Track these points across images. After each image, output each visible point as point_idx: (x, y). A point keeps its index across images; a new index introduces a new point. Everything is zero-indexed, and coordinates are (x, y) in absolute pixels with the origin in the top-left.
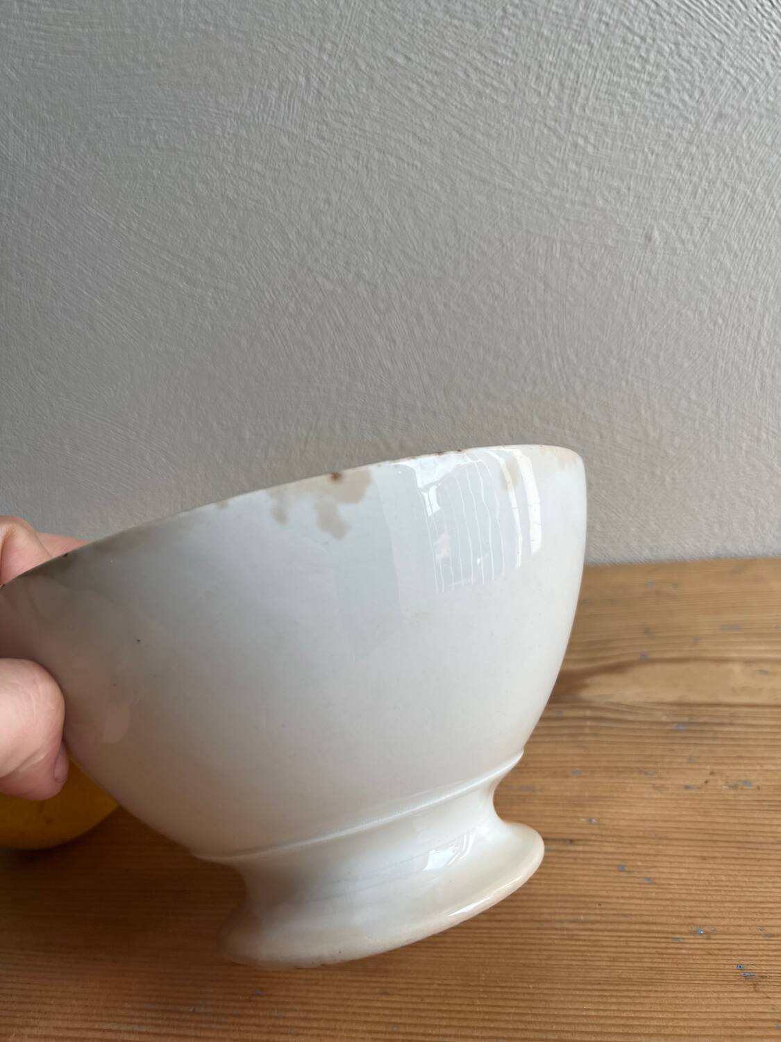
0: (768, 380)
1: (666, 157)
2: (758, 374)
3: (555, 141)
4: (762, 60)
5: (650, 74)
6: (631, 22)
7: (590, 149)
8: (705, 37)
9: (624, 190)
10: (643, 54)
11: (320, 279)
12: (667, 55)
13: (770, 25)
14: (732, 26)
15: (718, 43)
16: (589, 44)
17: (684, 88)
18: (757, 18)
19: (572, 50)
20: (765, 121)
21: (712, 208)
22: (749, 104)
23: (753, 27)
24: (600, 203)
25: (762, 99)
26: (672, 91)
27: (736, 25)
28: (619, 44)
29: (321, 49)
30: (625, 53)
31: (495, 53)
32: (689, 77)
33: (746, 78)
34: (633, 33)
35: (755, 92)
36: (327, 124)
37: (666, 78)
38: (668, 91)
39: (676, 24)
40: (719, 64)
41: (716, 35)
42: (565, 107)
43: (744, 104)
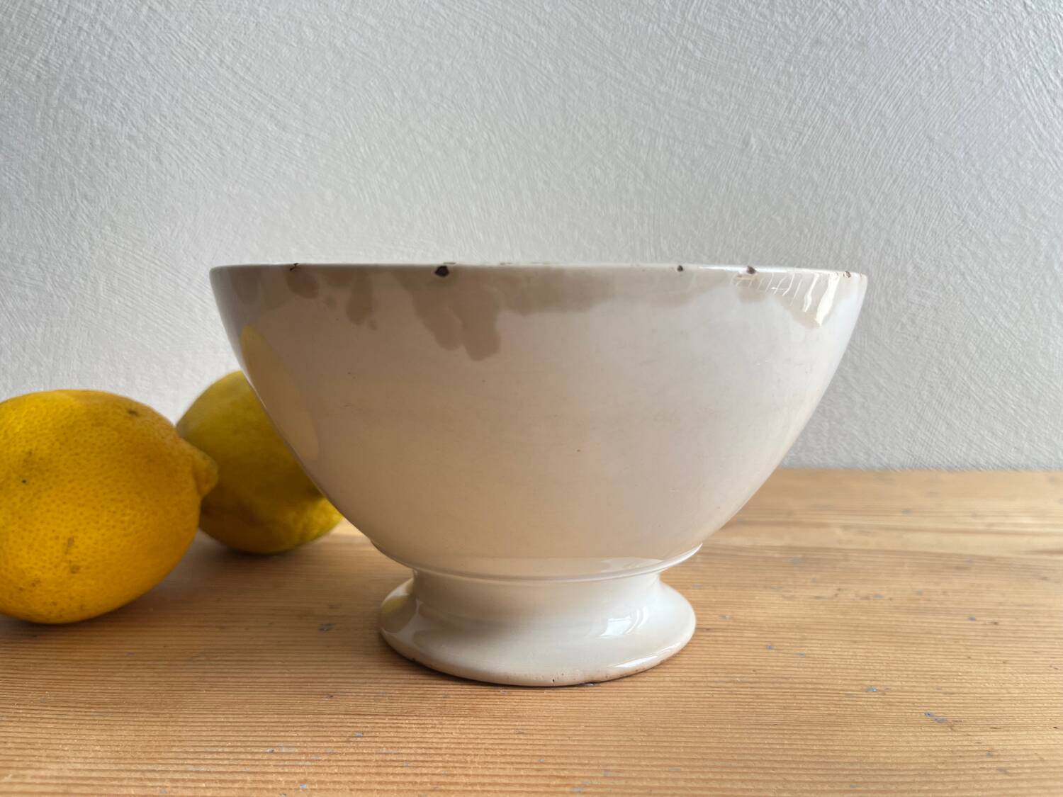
1: (766, 72)
7: (698, 54)
9: (726, 96)
20: (854, 52)
22: (843, 34)
42: (678, 13)
43: (838, 34)
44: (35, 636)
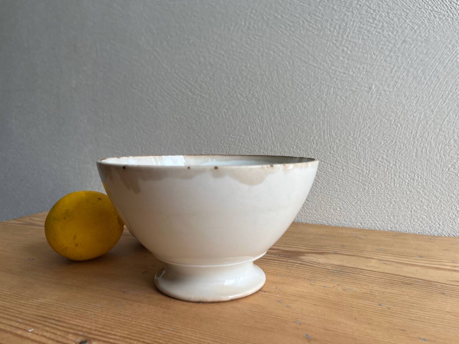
0: (419, 153)
1: (380, 56)
2: (415, 149)
3: (335, 48)
4: (424, 20)
5: (376, 24)
6: (370, 4)
7: (349, 52)
8: (400, 10)
9: (361, 68)
10: (374, 17)
11: (239, 96)
12: (384, 17)
13: (428, 6)
14: (412, 7)
15: (406, 13)
16: (352, 12)
17: (390, 30)
18: (422, 4)
19: (345, 14)
20: (423, 44)
21: (398, 78)
22: (417, 37)
23: (420, 7)
24: (351, 73)
25: (423, 35)
26: (385, 31)
27: (413, 6)
28: (364, 13)
29: (251, 12)
30: (367, 16)
31: (315, 15)
32: (392, 26)
33: (416, 27)
34: (371, 9)
35: (420, 32)
36: (249, 38)
37: (383, 26)
39: (388, 5)
40: (405, 21)
41: (405, 10)
42: (340, 36)
43: (415, 37)
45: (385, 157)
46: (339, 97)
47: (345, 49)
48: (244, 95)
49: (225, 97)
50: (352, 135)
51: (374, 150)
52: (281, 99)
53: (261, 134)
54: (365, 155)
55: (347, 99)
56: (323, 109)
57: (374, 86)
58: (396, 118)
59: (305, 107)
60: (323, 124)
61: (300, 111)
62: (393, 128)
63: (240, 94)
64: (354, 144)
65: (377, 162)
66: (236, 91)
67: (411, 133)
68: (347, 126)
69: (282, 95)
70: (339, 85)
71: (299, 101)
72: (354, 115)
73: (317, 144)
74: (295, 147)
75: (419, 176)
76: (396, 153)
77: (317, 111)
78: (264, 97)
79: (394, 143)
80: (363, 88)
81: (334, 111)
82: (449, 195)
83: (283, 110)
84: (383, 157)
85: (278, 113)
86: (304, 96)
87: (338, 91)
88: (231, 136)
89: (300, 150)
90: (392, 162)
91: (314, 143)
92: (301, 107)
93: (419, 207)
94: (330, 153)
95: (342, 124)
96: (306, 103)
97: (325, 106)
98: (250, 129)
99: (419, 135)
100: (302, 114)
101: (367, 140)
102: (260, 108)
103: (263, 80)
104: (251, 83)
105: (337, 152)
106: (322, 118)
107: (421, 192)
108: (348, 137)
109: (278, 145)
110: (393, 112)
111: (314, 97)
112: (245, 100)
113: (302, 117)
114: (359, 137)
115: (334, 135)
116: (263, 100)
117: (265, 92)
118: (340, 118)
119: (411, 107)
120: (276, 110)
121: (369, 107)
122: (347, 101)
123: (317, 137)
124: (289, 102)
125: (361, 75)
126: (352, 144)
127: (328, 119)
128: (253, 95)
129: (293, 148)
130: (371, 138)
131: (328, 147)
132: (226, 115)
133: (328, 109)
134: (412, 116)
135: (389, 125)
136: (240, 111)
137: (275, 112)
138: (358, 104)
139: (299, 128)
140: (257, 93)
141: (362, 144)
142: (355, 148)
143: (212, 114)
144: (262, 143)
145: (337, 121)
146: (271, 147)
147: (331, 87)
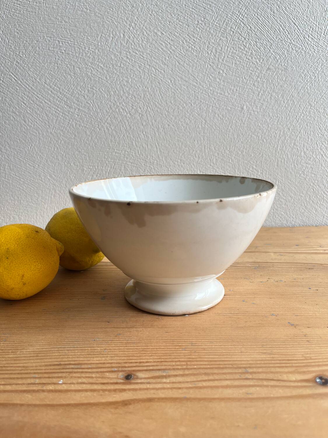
0: (280, 163)
1: (250, 81)
2: (276, 160)
3: (213, 70)
4: (284, 51)
5: (246, 51)
6: (241, 32)
7: (224, 75)
8: (266, 41)
9: (235, 90)
10: (245, 44)
12: (252, 45)
13: (287, 39)
14: (275, 39)
15: (270, 44)
16: (227, 38)
17: (258, 58)
18: (283, 37)
19: (220, 39)
20: (283, 72)
21: (264, 100)
22: (279, 65)
23: (282, 39)
24: (227, 94)
25: (283, 64)
26: (254, 58)
27: (276, 38)
28: (236, 39)
30: (239, 43)
31: (193, 36)
32: (259, 54)
33: (278, 56)
34: (242, 36)
35: (281, 62)
37: (251, 53)
38: (252, 58)
39: (256, 35)
40: (270, 50)
41: (270, 41)
42: (217, 59)
43: (277, 65)
44: (12, 304)
45: (254, 167)
46: (217, 115)
47: (221, 72)
48: (127, 110)
49: (106, 111)
50: (228, 149)
51: (246, 162)
52: (164, 116)
53: (147, 149)
54: (239, 166)
55: (223, 117)
56: (203, 125)
57: (245, 107)
58: (263, 134)
59: (187, 124)
60: (204, 139)
61: (182, 127)
62: (261, 143)
63: (123, 109)
64: (230, 156)
65: (248, 171)
66: (118, 106)
67: (274, 147)
68: (224, 141)
69: (166, 111)
70: (217, 104)
71: (182, 118)
72: (230, 132)
73: (199, 157)
74: (179, 161)
75: (279, 182)
76: (263, 163)
77: (198, 127)
78: (148, 112)
79: (261, 155)
80: (237, 108)
81: (213, 128)
82: (300, 195)
83: (167, 126)
84: (253, 167)
85: (162, 129)
86: (186, 113)
87: (216, 110)
88: (116, 150)
89: (184, 163)
90: (260, 171)
91: (196, 157)
92: (184, 123)
93: (279, 206)
94: (210, 165)
95: (220, 139)
96: (188, 119)
97: (205, 123)
98: (134, 144)
99: (279, 149)
100: (185, 130)
101: (240, 153)
102: (144, 124)
103: (146, 96)
104: (134, 99)
105: (216, 165)
106: (202, 134)
107: (281, 194)
108: (225, 151)
109: (163, 159)
110: (260, 129)
111: (195, 114)
112: (129, 115)
113: (185, 132)
114: (234, 150)
115: (213, 149)
116: (147, 115)
117: (149, 108)
118: (218, 134)
119: (273, 125)
120: (160, 126)
121: (242, 125)
122: (224, 118)
123: (198, 151)
124: (172, 118)
125: (235, 97)
126: (229, 157)
127: (208, 134)
128: (136, 111)
129: (178, 162)
130: (243, 151)
131: (208, 160)
132: (108, 130)
133: (208, 125)
134: (274, 133)
135: (257, 140)
136: (123, 126)
137: (159, 127)
138: (232, 122)
139: (182, 144)
140: (140, 108)
141: (236, 157)
142: (231, 160)
143: (93, 128)
144: (147, 157)
145: (215, 137)
146: (157, 161)
147: (210, 106)
